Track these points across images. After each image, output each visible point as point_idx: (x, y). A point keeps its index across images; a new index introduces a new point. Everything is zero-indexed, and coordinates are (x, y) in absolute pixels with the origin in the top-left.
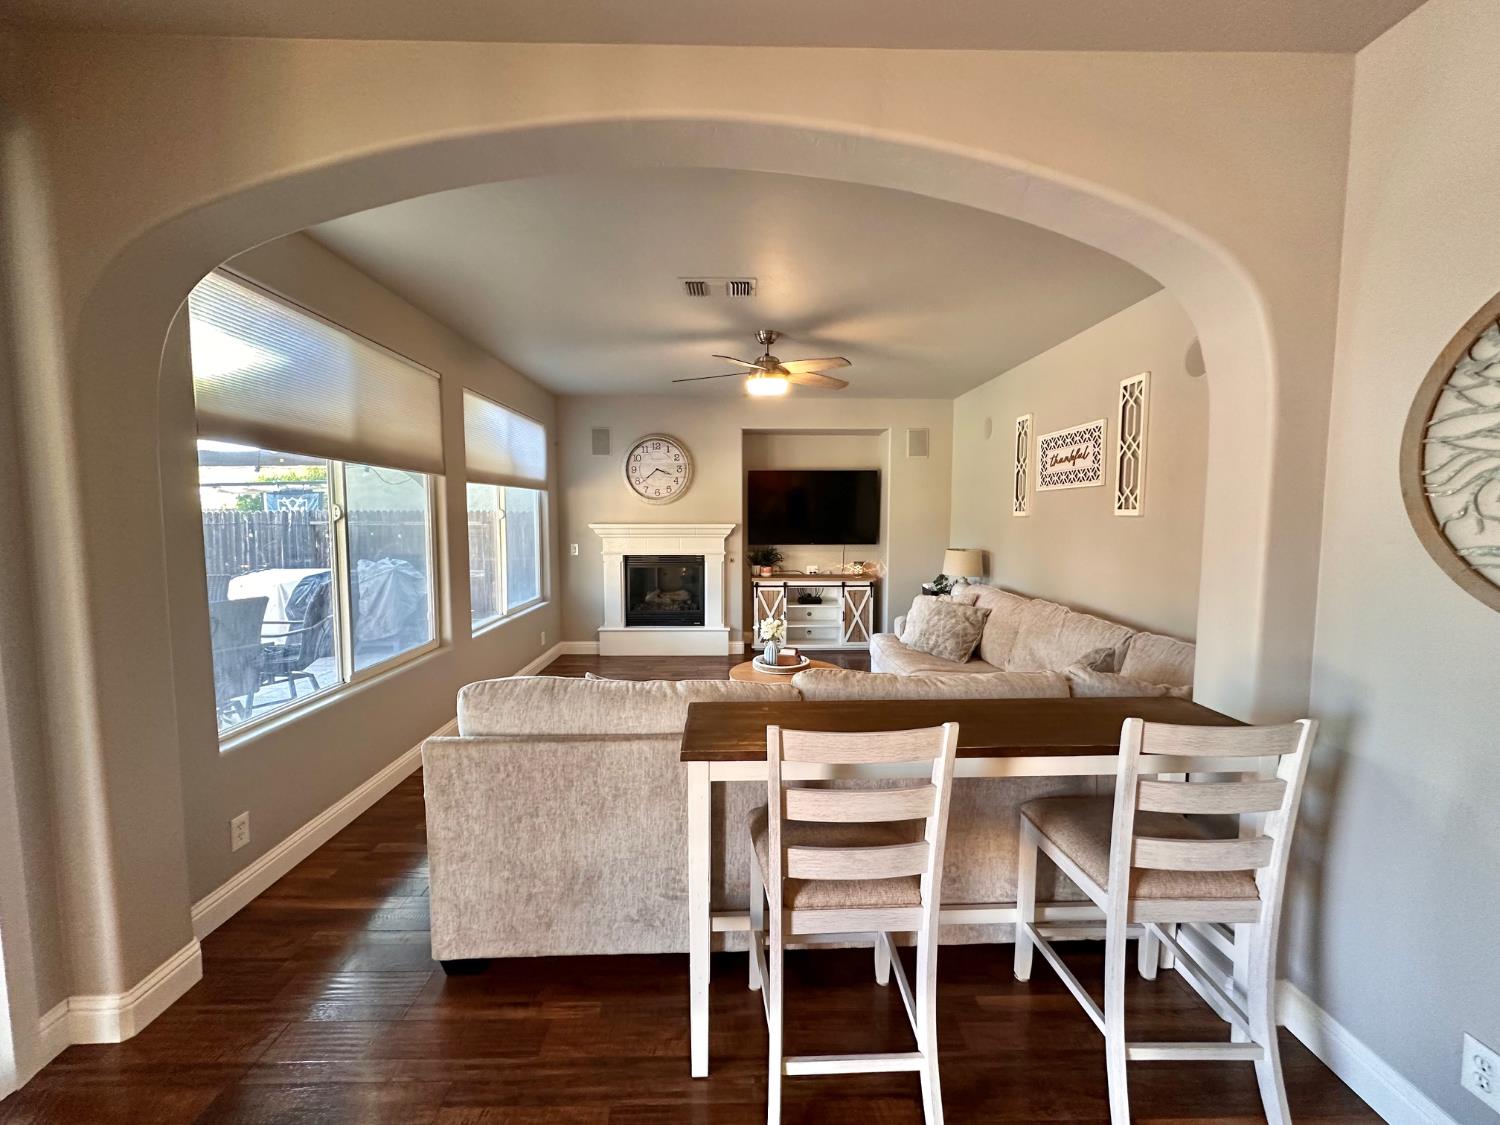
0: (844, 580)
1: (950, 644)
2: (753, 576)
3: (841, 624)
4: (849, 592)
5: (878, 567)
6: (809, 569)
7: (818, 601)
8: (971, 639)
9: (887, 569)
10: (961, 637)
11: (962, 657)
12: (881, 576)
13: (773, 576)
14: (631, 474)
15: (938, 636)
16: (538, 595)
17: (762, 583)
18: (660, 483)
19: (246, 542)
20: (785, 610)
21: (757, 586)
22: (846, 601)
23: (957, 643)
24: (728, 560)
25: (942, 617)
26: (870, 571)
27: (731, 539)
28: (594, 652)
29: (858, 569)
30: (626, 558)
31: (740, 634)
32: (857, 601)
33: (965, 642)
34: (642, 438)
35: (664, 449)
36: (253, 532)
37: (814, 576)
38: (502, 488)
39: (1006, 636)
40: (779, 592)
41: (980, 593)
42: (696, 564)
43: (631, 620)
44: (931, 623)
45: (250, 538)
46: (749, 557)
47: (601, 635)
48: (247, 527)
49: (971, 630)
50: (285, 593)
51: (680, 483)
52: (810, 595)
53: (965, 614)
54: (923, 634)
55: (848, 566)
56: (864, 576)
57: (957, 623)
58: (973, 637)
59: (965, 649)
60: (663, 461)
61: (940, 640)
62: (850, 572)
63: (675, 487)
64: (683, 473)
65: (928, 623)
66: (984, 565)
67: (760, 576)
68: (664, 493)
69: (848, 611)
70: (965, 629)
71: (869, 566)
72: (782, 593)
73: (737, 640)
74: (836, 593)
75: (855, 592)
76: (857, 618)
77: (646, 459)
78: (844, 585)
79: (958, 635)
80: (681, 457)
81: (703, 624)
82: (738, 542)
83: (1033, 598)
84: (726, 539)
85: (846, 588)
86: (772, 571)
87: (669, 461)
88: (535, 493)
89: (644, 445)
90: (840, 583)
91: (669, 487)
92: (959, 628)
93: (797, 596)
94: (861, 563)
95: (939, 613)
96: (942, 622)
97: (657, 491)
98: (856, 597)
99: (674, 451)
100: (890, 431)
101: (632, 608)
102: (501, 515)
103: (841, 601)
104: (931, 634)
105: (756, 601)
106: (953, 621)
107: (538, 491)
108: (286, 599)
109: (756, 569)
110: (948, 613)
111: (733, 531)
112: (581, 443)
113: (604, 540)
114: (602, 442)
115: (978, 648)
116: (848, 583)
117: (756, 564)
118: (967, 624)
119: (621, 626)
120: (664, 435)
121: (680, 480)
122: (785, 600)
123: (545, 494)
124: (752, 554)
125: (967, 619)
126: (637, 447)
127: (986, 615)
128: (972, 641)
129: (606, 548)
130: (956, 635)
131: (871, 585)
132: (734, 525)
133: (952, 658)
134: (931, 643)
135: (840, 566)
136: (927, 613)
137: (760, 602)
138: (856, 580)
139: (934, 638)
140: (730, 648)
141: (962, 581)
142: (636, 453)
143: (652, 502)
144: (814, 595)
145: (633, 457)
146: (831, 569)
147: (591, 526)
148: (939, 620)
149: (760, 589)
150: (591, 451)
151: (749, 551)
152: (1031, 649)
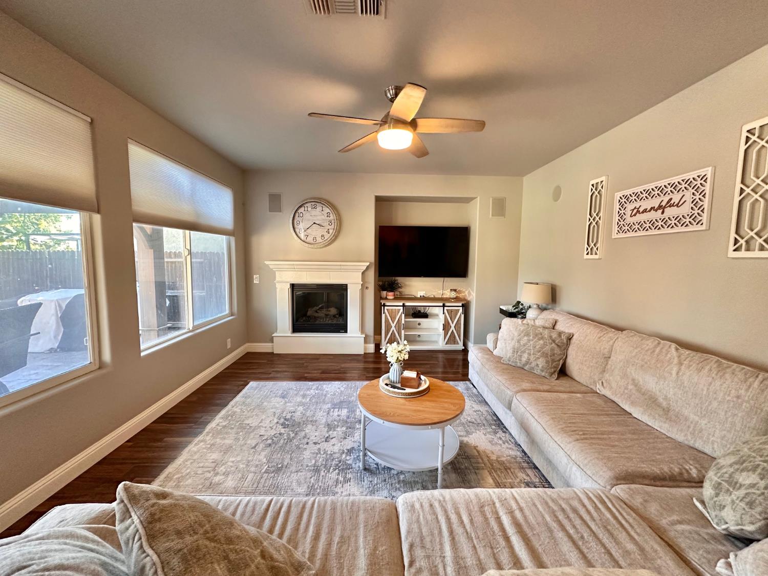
0: (444, 302)
1: (541, 362)
2: (381, 298)
3: (442, 332)
4: (447, 310)
5: (467, 292)
6: (419, 294)
7: (425, 316)
8: (558, 359)
9: (474, 294)
10: (549, 357)
11: (552, 374)
12: (469, 299)
13: (396, 299)
14: (296, 226)
15: (529, 354)
16: (227, 312)
17: (387, 304)
18: (316, 232)
19: (47, 270)
20: (403, 322)
21: (384, 305)
22: (446, 316)
23: (547, 362)
24: (364, 287)
25: (531, 338)
26: (461, 296)
27: (366, 273)
28: (270, 351)
29: (453, 295)
30: (293, 286)
31: (372, 339)
32: (453, 317)
33: (553, 361)
34: (304, 201)
35: (319, 208)
36: (51, 264)
37: (423, 299)
38: (187, 232)
39: (594, 361)
40: (399, 310)
41: (557, 318)
42: (342, 289)
43: (296, 328)
44: (522, 343)
45: (50, 268)
46: (379, 285)
47: (275, 339)
48: (47, 261)
49: (557, 351)
50: (60, 306)
51: (331, 233)
52: (420, 311)
53: (551, 337)
54: (515, 351)
55: (445, 292)
56: (457, 299)
57: (545, 345)
58: (560, 357)
59: (555, 367)
60: (319, 218)
61: (532, 358)
62: (448, 296)
63: (327, 236)
64: (333, 225)
65: (519, 341)
66: (553, 295)
67: (386, 299)
68: (319, 240)
69: (447, 323)
70: (552, 350)
71: (460, 292)
72: (402, 310)
73: (370, 343)
74: (438, 311)
75: (452, 311)
76: (453, 328)
77: (307, 216)
78: (444, 306)
79: (547, 354)
80: (331, 215)
81: (346, 331)
82: (371, 276)
83: (624, 330)
84: (363, 273)
85: (446, 308)
86: (394, 295)
87: (323, 217)
88: (224, 238)
89: (306, 206)
90: (441, 304)
91: (322, 236)
92: (547, 348)
93: (412, 312)
94: (455, 290)
95: (528, 335)
96: (531, 343)
97: (315, 238)
98: (452, 314)
99: (327, 210)
100: (478, 198)
101: (297, 321)
102: (187, 253)
103: (442, 317)
104: (524, 352)
105: (383, 316)
106: (541, 342)
107: (228, 237)
108: (60, 310)
109: (384, 293)
110: (536, 335)
111: (368, 268)
112: (261, 204)
113: (277, 272)
114: (275, 203)
115: (564, 365)
116: (447, 304)
117: (384, 290)
118: (553, 345)
119: (289, 333)
120: (320, 199)
121: (331, 231)
122: (403, 315)
123: (232, 239)
124: (381, 283)
125: (554, 341)
126: (300, 207)
127: (570, 338)
128: (559, 360)
129: (278, 279)
130: (545, 355)
131: (463, 306)
132: (369, 263)
133: (543, 374)
134: (524, 360)
135: (441, 292)
136: (516, 334)
137: (386, 316)
138: (452, 302)
139: (526, 356)
140: (365, 348)
141: (535, 306)
142: (300, 211)
143: (310, 246)
144: (422, 311)
145: (297, 214)
146: (434, 294)
147: (267, 263)
148: (529, 341)
149: (386, 308)
150: (268, 211)
151: (379, 281)
152: (633, 380)
